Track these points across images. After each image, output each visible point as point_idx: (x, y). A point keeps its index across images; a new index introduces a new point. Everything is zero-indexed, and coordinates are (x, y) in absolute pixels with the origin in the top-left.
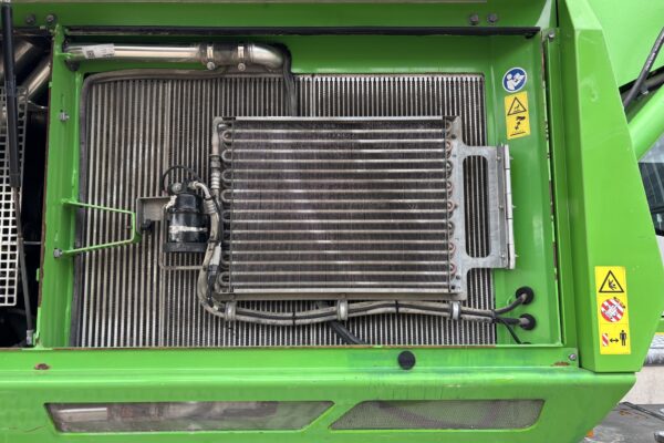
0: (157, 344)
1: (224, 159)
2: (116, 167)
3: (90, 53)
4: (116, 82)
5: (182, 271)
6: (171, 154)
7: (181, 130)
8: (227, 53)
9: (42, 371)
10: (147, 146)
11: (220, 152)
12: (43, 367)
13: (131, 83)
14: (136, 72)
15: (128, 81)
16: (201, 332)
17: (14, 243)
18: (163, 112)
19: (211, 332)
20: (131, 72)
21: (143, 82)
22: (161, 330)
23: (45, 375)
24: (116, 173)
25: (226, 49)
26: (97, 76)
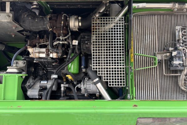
0: (158, 99)
1: (184, 40)
2: (141, 42)
3: (138, 6)
4: (139, 16)
5: (172, 76)
6: (158, 38)
7: (161, 30)
8: (182, 6)
9: (135, 107)
10: (150, 36)
11: (182, 37)
12: (135, 106)
13: (144, 16)
14: (147, 12)
15: (143, 15)
16: (172, 95)
17: (124, 67)
18: (155, 25)
19: (175, 94)
20: (145, 12)
21: (148, 15)
22: (159, 94)
23: (136, 109)
24: (141, 45)
25: (182, 4)
26: (135, 14)
